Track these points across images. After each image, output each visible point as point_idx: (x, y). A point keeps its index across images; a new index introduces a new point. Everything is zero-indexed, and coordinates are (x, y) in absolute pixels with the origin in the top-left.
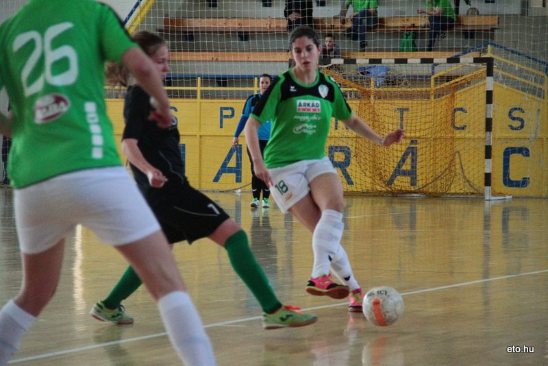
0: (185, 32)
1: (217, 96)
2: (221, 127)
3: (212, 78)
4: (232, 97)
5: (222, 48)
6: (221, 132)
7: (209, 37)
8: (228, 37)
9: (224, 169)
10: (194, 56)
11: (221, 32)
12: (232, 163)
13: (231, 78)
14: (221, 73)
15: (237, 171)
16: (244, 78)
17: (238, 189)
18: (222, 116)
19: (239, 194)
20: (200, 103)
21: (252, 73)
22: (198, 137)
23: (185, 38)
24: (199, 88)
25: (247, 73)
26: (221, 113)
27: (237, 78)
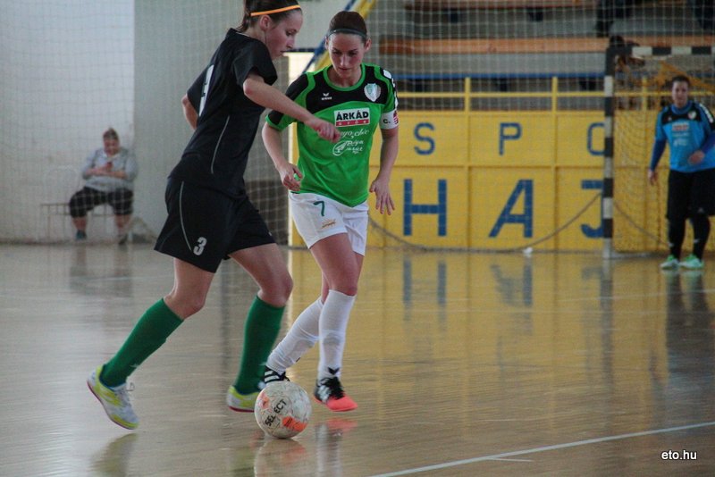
0: (445, 10)
1: (493, 105)
2: (501, 153)
3: (484, 79)
4: (514, 108)
5: (502, 34)
6: (503, 161)
7: (482, 18)
8: (511, 15)
9: (506, 217)
10: (459, 46)
11: (501, 9)
12: (518, 209)
13: (512, 78)
14: (498, 71)
15: (526, 220)
16: (532, 78)
17: (526, 247)
18: (503, 137)
19: (529, 256)
20: (469, 117)
21: (547, 70)
22: (466, 169)
23: (445, 18)
24: (467, 95)
25: (537, 70)
26: (502, 131)
27: (523, 78)
